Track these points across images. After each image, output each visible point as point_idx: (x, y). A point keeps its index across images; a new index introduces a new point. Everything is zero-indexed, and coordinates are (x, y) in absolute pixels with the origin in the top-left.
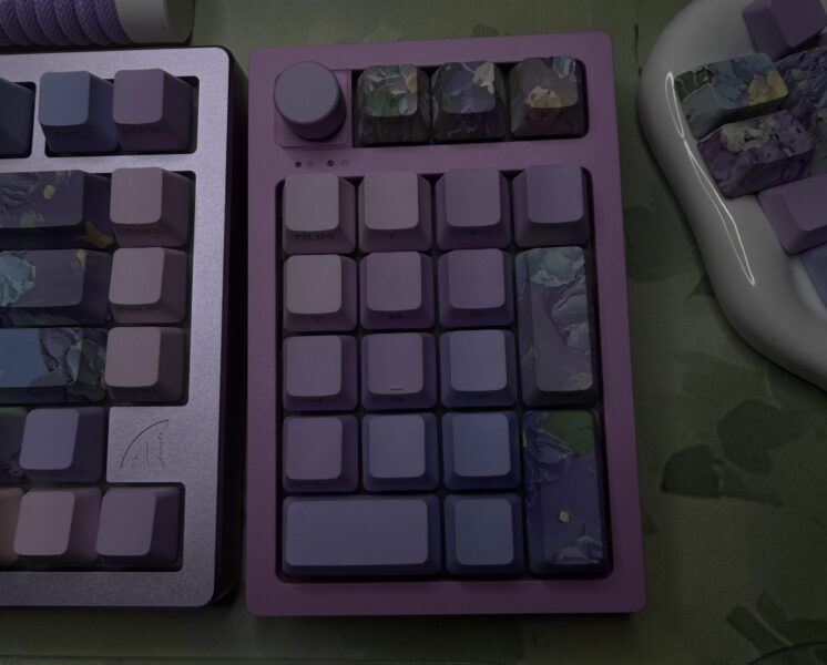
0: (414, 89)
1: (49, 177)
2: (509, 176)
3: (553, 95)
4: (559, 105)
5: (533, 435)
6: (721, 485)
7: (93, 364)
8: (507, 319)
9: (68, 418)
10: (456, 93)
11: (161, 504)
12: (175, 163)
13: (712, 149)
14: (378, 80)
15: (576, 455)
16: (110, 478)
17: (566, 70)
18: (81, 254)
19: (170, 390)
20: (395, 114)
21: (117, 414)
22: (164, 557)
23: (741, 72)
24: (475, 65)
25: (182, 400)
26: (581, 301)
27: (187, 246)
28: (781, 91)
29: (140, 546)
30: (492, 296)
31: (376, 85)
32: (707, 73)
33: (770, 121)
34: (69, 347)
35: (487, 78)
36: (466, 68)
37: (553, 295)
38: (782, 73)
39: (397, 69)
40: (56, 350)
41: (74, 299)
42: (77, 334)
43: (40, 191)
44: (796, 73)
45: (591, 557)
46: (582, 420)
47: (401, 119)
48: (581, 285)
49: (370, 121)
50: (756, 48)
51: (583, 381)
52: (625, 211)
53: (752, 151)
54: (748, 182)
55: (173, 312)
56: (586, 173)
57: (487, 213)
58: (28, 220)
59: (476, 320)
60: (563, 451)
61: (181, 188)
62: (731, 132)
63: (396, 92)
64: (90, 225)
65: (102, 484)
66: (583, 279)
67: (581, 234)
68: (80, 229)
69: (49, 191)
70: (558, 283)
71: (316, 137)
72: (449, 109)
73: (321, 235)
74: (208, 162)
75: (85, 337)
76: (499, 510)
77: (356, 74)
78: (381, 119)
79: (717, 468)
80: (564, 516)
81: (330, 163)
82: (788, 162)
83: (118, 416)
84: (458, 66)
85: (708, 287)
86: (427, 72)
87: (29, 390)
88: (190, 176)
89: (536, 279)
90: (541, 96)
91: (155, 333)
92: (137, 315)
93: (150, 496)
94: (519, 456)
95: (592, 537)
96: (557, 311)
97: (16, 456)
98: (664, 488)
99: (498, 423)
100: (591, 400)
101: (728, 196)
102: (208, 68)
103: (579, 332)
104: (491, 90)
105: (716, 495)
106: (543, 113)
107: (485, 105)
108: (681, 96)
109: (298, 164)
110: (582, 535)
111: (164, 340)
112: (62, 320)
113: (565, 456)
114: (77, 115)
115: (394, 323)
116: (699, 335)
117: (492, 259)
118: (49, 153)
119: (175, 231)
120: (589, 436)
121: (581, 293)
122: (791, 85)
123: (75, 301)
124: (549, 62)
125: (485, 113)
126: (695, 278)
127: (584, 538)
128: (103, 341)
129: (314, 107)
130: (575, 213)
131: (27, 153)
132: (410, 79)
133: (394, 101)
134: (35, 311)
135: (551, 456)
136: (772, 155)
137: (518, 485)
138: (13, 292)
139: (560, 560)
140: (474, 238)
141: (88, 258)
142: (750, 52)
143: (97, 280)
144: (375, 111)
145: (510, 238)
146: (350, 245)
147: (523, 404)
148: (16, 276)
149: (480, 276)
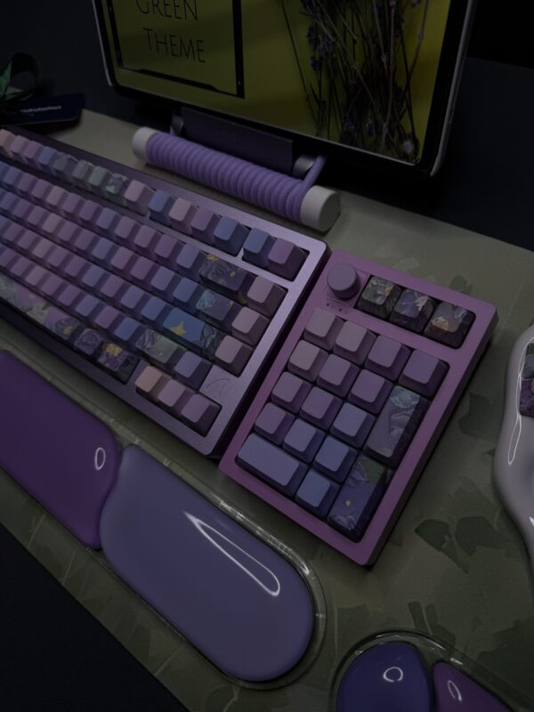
0: (387, 294)
1: (235, 268)
3: (447, 323)
4: (446, 329)
6: (444, 546)
7: (215, 345)
9: (198, 360)
10: (404, 303)
11: (210, 408)
12: (284, 282)
14: (375, 283)
15: (368, 482)
16: (201, 390)
17: (459, 315)
18: (232, 303)
19: (235, 369)
20: (373, 301)
21: (215, 367)
22: (201, 428)
24: (421, 294)
25: (238, 375)
27: (271, 317)
29: (195, 419)
30: (370, 397)
31: (373, 285)
34: (212, 335)
35: (421, 303)
36: (416, 294)
37: (397, 410)
39: (386, 282)
40: (206, 334)
41: (221, 318)
42: (216, 331)
43: (230, 272)
45: (349, 526)
47: (375, 305)
48: (410, 412)
49: (364, 300)
51: (388, 452)
55: (252, 340)
57: (387, 362)
58: (221, 282)
59: (359, 404)
60: (363, 477)
61: (278, 294)
63: (379, 292)
64: (240, 293)
65: (197, 391)
66: (413, 410)
67: (428, 392)
68: (236, 293)
69: (233, 274)
70: (401, 406)
71: (343, 297)
72: (397, 309)
73: (317, 337)
74: (295, 288)
75: (218, 334)
76: (325, 485)
77: (371, 276)
78: (367, 301)
79: (447, 538)
80: (348, 503)
81: (341, 310)
83: (215, 369)
84: (412, 292)
86: (399, 288)
87: (191, 344)
88: (287, 290)
90: (441, 321)
91: (241, 344)
92: (238, 335)
93: (207, 403)
96: (393, 417)
97: (175, 365)
98: (417, 531)
99: (344, 449)
100: (390, 464)
102: (317, 250)
103: (399, 432)
104: (420, 309)
105: (439, 549)
106: (438, 330)
107: (413, 315)
108: (527, 353)
109: (328, 305)
110: (352, 515)
111: (242, 349)
112: (215, 324)
113: (363, 479)
114: (256, 249)
115: (326, 385)
117: (379, 381)
118: (243, 259)
119: (268, 310)
120: (377, 478)
121: (408, 415)
123: (221, 319)
124: (455, 308)
125: (411, 318)
127: (351, 517)
128: (222, 338)
129: (345, 283)
131: (235, 255)
132: (389, 289)
133: (376, 296)
134: (208, 316)
135: (357, 476)
137: (339, 479)
138: (203, 306)
139: (336, 519)
140: (377, 369)
141: (234, 305)
143: (232, 314)
145: (394, 377)
146: (327, 347)
147: (358, 447)
148: (207, 300)
149: (369, 386)
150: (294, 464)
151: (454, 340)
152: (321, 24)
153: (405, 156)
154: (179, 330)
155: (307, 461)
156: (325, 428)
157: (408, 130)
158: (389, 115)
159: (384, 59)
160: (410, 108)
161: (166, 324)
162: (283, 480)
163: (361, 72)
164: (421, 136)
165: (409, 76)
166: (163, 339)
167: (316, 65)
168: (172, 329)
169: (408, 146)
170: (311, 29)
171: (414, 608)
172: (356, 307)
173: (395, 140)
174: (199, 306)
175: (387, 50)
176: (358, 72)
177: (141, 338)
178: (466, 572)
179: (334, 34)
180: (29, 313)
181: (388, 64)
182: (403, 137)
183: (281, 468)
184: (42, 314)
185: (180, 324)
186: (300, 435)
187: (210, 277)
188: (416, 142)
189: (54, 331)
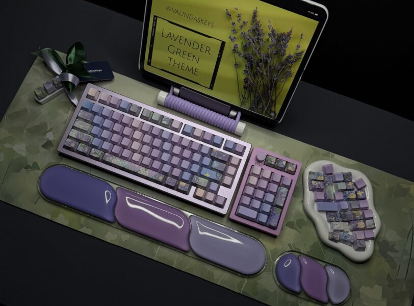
0: (275, 161)
1: (223, 153)
2: (282, 176)
3: (292, 169)
5: (273, 209)
7: (222, 179)
8: (275, 194)
9: (217, 185)
10: (280, 164)
11: (223, 199)
12: (240, 157)
13: (310, 183)
14: (270, 157)
15: (278, 213)
16: (218, 194)
17: (295, 166)
22: (222, 206)
23: (318, 174)
24: (284, 161)
25: (230, 188)
26: (285, 196)
27: (238, 169)
28: (323, 179)
30: (275, 191)
32: (313, 173)
33: (319, 183)
34: (220, 176)
35: (284, 163)
37: (282, 193)
38: (324, 176)
39: (273, 157)
40: (218, 176)
42: (221, 175)
44: (326, 177)
46: (280, 210)
47: (272, 164)
48: (286, 194)
49: (267, 163)
50: (323, 171)
51: (282, 205)
52: (295, 187)
53: (315, 186)
54: (313, 189)
55: (233, 177)
56: (292, 180)
57: (278, 180)
58: (220, 158)
59: (271, 192)
62: (313, 182)
63: (272, 160)
64: (228, 162)
67: (289, 187)
68: (226, 162)
69: (224, 155)
71: (259, 161)
72: (278, 165)
73: (256, 175)
74: (244, 158)
76: (266, 217)
77: (267, 155)
79: (294, 225)
80: (273, 220)
81: (260, 165)
82: (319, 189)
83: (222, 187)
84: (281, 160)
85: (303, 201)
86: (277, 158)
87: (213, 180)
88: (241, 160)
89: (281, 191)
90: (290, 168)
92: (230, 175)
94: (270, 211)
95: (276, 224)
96: (282, 195)
97: (209, 187)
98: (286, 225)
99: (270, 206)
100: (282, 208)
101: (310, 190)
102: (248, 146)
103: (284, 199)
104: (284, 165)
105: (293, 229)
106: (290, 171)
107: (283, 167)
108: (309, 174)
109: (256, 164)
110: (275, 222)
111: (231, 180)
112: (220, 172)
114: (231, 147)
115: (261, 189)
116: (299, 207)
117: (276, 186)
118: (224, 149)
119: (237, 167)
120: (280, 212)
122: (324, 179)
123: (222, 171)
124: (293, 164)
126: (302, 200)
128: (224, 177)
129: (262, 158)
130: (289, 184)
132: (275, 159)
133: (272, 162)
134: (216, 170)
135: (275, 212)
136: (318, 187)
137: (269, 215)
138: (215, 167)
139: (271, 225)
140: (275, 182)
141: (226, 166)
142: (322, 172)
143: (226, 169)
144: (269, 162)
145: (279, 184)
146: (259, 177)
147: (273, 205)
148: (216, 164)
149: (274, 187)
150: (256, 213)
151: (293, 173)
152: (250, 78)
153: (271, 117)
154: (207, 175)
155: (259, 211)
156: (262, 201)
157: (273, 110)
158: (268, 106)
159: (269, 92)
160: (275, 105)
161: (202, 173)
162: (255, 217)
163: (261, 93)
164: (277, 112)
165: (276, 97)
166: (202, 178)
167: (245, 88)
168: (205, 175)
169: (273, 114)
170: (246, 78)
171: (289, 245)
172: (264, 164)
173: (268, 112)
174: (213, 166)
175: (271, 90)
176: (260, 93)
177: (194, 179)
178: (300, 233)
179: (254, 81)
180: (139, 172)
181: (270, 93)
182: (271, 112)
183: (253, 214)
184: (146, 173)
185: (207, 173)
186: (257, 204)
187: (216, 157)
188: (275, 114)
189: (154, 178)
